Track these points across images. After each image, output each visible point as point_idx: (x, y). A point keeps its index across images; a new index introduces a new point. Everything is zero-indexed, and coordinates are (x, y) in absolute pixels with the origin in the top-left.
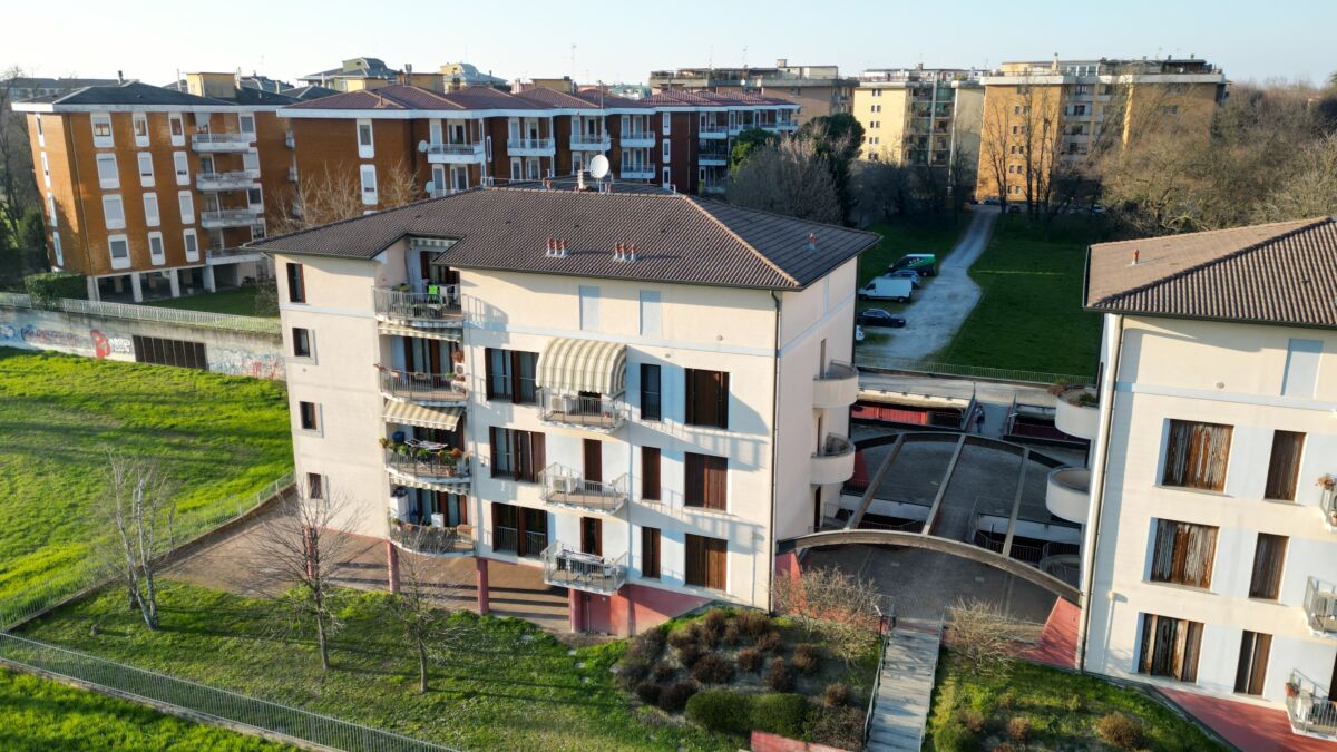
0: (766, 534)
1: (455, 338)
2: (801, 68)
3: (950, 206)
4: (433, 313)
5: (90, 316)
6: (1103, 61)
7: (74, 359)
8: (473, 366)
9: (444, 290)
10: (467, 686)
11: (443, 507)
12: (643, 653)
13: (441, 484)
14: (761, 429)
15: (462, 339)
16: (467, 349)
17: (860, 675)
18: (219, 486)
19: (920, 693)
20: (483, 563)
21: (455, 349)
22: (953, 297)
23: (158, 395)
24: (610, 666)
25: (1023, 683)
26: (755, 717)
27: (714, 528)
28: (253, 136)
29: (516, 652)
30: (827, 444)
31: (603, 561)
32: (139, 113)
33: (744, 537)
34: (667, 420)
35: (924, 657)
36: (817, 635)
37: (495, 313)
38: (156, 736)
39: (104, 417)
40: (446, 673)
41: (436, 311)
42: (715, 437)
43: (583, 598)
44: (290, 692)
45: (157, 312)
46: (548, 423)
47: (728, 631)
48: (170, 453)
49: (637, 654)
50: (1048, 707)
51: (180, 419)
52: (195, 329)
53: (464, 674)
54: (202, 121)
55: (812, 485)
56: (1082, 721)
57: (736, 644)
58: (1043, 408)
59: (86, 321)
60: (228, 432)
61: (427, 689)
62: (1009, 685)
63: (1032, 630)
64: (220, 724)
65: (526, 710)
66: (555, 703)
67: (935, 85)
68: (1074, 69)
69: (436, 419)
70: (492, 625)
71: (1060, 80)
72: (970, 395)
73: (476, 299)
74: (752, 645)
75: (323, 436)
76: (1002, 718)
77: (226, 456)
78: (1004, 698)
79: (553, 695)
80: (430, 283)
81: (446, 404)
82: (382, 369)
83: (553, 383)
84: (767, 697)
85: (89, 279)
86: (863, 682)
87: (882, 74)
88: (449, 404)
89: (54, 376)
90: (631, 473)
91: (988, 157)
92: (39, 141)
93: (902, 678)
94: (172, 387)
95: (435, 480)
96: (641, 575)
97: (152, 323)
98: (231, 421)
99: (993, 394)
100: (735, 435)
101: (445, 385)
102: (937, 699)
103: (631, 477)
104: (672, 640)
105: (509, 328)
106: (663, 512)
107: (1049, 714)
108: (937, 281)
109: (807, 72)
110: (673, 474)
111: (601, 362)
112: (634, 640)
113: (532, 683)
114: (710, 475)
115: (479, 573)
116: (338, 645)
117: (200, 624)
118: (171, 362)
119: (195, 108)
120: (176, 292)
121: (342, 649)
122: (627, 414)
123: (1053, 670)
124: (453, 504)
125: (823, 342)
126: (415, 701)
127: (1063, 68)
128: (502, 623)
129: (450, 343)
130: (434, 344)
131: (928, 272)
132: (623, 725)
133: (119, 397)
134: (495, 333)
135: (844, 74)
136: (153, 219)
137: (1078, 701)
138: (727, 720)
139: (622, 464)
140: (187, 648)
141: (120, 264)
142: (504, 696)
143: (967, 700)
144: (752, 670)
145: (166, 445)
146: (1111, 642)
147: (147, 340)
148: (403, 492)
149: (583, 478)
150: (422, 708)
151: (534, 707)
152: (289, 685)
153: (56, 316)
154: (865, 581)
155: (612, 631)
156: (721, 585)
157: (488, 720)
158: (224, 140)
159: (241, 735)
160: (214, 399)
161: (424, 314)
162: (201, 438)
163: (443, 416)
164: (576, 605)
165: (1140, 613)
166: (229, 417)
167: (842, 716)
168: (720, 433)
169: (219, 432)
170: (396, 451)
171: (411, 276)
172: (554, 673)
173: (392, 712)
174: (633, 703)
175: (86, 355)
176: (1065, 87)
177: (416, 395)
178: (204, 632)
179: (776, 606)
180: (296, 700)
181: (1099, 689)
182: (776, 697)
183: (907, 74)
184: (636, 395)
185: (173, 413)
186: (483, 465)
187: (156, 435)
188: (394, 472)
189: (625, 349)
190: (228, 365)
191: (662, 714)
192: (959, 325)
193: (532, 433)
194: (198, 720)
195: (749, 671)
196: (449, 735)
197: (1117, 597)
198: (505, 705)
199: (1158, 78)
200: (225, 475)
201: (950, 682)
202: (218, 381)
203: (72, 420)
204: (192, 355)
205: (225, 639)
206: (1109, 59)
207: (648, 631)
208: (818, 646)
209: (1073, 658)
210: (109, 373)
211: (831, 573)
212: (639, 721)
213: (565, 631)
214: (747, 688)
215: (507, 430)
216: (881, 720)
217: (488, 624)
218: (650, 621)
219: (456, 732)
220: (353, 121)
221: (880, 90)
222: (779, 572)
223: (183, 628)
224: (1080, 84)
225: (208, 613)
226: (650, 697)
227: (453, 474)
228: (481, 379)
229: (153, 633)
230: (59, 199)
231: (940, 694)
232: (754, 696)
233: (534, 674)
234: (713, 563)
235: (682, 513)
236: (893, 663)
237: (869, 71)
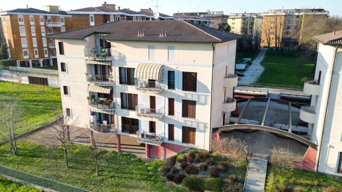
0: (209, 126)
1: (110, 64)
2: (213, 12)
3: (254, 48)
4: (102, 56)
5: (17, 71)
6: (296, 9)
7: (12, 83)
8: (115, 74)
9: (107, 50)
10: (112, 174)
11: (107, 118)
12: (168, 164)
13: (106, 111)
14: (207, 91)
15: (112, 64)
16: (113, 68)
17: (240, 172)
18: (46, 115)
19: (262, 178)
20: (119, 136)
21: (110, 67)
22: (257, 70)
23: (33, 92)
24: (158, 168)
25: (297, 175)
26: (205, 186)
27: (192, 124)
28: (64, 24)
29: (128, 164)
30: (227, 100)
31: (156, 135)
32: (31, 15)
33: (201, 127)
34: (177, 89)
35: (262, 166)
36: (226, 159)
37: (122, 56)
38: (9, 189)
39: (17, 97)
40: (105, 170)
41: (103, 55)
42: (192, 94)
43: (150, 147)
44: (54, 175)
45: (35, 70)
46: (138, 90)
47: (196, 158)
48: (33, 106)
49: (166, 164)
50: (307, 184)
51: (38, 98)
52: (45, 74)
53: (111, 170)
54: (49, 18)
55: (223, 112)
56: (319, 189)
57: (199, 161)
58: (289, 95)
59: (16, 72)
60: (51, 101)
61: (99, 175)
62: (292, 176)
63: (299, 158)
64: (30, 185)
65: (130, 182)
66: (140, 180)
67: (249, 17)
68: (288, 11)
69: (104, 90)
70: (121, 155)
71: (284, 14)
72: (267, 91)
73: (116, 51)
74: (204, 162)
75: (70, 97)
76: (291, 187)
77: (49, 108)
78: (292, 181)
79: (139, 177)
80: (103, 48)
81: (107, 85)
82: (87, 74)
83: (140, 77)
84: (209, 179)
85: (17, 61)
86: (242, 174)
87: (235, 15)
88: (108, 85)
89: (5, 87)
90: (165, 107)
91: (265, 34)
92: (4, 23)
93: (255, 173)
94: (38, 90)
95: (103, 110)
96: (168, 139)
97: (33, 73)
98: (52, 99)
99: (272, 91)
100: (199, 93)
101: (107, 80)
102: (267, 180)
103: (165, 108)
104: (178, 160)
105: (126, 60)
106: (175, 119)
107: (307, 186)
108: (252, 66)
109: (215, 13)
110: (178, 107)
111: (155, 70)
112: (165, 160)
113: (132, 173)
114: (190, 107)
115: (118, 139)
116: (72, 161)
117: (31, 154)
118: (38, 84)
119: (47, 15)
120: (42, 66)
121: (73, 162)
122: (163, 88)
123: (307, 171)
124: (110, 118)
125: (227, 67)
126: (94, 179)
127: (285, 11)
128: (124, 155)
129: (109, 66)
130: (104, 66)
131: (249, 64)
132: (161, 187)
133: (22, 93)
134: (122, 62)
135: (225, 14)
136: (35, 45)
137: (318, 182)
138: (196, 186)
139: (162, 104)
140: (25, 161)
141: (26, 57)
142: (123, 177)
143: (278, 181)
144: (204, 170)
145: (32, 104)
146: (328, 162)
147: (32, 77)
148: (95, 114)
149: (149, 108)
150: (96, 181)
151: (133, 181)
152: (55, 173)
153: (8, 71)
154: (242, 141)
155: (159, 158)
156: (194, 143)
157: (117, 185)
158: (56, 24)
159: (36, 189)
160: (49, 93)
161: (99, 56)
162: (43, 103)
163: (106, 89)
164: (148, 149)
165: (339, 152)
166: (52, 98)
167: (235, 186)
168: (194, 93)
169: (48, 101)
170: (91, 100)
171: (97, 46)
172: (140, 170)
173: (86, 182)
174: (165, 180)
175: (16, 82)
176: (285, 16)
177: (97, 83)
178: (31, 156)
179: (212, 149)
180: (56, 178)
181: (324, 178)
182: (213, 179)
183: (242, 14)
184: (166, 81)
185: (37, 96)
186: (119, 105)
187: (30, 102)
188: (91, 107)
189: (163, 66)
190: (54, 84)
191: (174, 184)
192: (259, 76)
193: (134, 94)
194: (23, 184)
195: (203, 170)
196: (104, 190)
197: (331, 147)
198: (123, 180)
199: (311, 13)
200: (48, 113)
201: (271, 174)
202: (51, 88)
203: (8, 98)
204: (44, 82)
205: (37, 158)
206: (297, 9)
207: (170, 157)
208: (226, 162)
209: (314, 167)
210: (21, 86)
211: (231, 138)
212: (167, 186)
213: (144, 158)
214: (202, 176)
215: (126, 94)
216: (248, 187)
217: (120, 155)
218: (171, 154)
219: (106, 189)
220: (88, 15)
221: (234, 19)
222: (213, 138)
223: (25, 155)
224: (289, 15)
225: (34, 151)
226: (171, 178)
227: (109, 108)
228: (118, 77)
229: (16, 156)
230: (9, 39)
231: (268, 179)
232: (205, 178)
233: (133, 171)
234: (191, 136)
235: (181, 119)
236: (252, 168)
237: (231, 14)
